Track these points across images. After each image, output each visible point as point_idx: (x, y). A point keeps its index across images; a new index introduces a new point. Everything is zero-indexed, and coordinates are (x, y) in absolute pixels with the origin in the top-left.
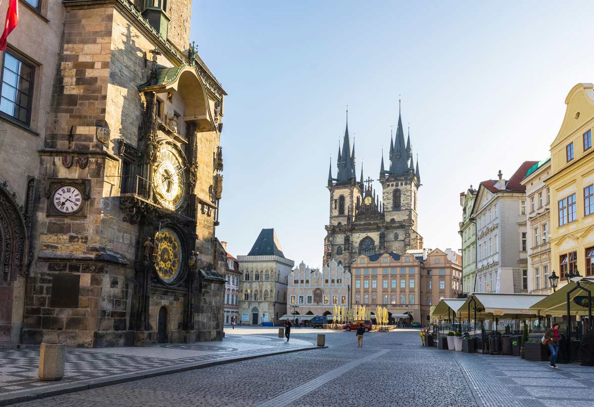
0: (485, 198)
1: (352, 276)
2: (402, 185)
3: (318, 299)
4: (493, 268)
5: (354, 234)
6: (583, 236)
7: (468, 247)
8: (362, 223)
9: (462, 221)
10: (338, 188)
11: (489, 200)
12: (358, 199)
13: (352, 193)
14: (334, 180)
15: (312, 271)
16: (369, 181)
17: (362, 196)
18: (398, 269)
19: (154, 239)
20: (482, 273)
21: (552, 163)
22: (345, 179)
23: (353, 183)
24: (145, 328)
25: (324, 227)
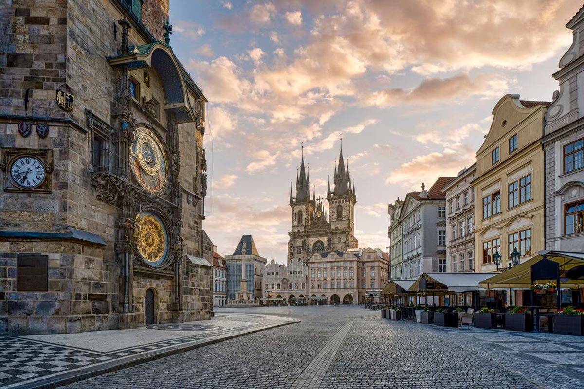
0: (410, 206)
1: (309, 268)
2: (343, 202)
3: (284, 285)
4: (417, 259)
5: (309, 239)
6: (507, 225)
7: (396, 244)
8: (315, 230)
9: (390, 225)
10: (297, 205)
11: (413, 207)
12: (312, 213)
13: (307, 208)
14: (294, 199)
15: (281, 266)
16: (319, 199)
17: (315, 211)
18: (342, 263)
19: (134, 221)
20: (408, 262)
21: (477, 167)
22: (301, 198)
23: (308, 201)
24: (129, 310)
25: (288, 234)
